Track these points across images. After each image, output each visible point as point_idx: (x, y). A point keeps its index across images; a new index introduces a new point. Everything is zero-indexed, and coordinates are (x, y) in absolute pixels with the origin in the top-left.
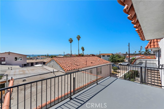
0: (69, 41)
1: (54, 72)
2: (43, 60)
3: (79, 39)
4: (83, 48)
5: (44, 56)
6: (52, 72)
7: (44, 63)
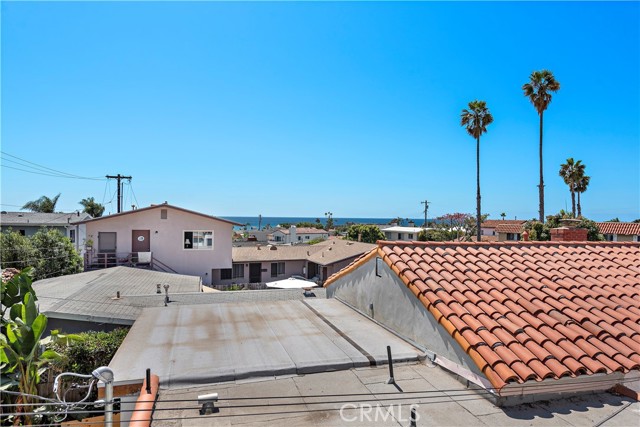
0: (465, 120)
1: (390, 362)
2: (307, 248)
3: (541, 104)
4: (581, 168)
5: (312, 226)
6: (373, 363)
7: (313, 271)
